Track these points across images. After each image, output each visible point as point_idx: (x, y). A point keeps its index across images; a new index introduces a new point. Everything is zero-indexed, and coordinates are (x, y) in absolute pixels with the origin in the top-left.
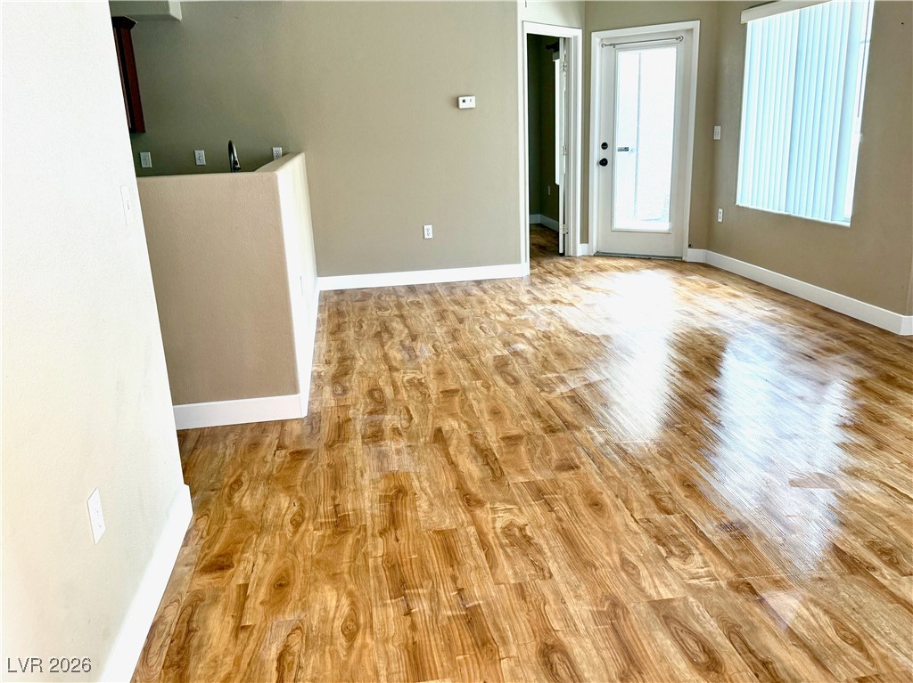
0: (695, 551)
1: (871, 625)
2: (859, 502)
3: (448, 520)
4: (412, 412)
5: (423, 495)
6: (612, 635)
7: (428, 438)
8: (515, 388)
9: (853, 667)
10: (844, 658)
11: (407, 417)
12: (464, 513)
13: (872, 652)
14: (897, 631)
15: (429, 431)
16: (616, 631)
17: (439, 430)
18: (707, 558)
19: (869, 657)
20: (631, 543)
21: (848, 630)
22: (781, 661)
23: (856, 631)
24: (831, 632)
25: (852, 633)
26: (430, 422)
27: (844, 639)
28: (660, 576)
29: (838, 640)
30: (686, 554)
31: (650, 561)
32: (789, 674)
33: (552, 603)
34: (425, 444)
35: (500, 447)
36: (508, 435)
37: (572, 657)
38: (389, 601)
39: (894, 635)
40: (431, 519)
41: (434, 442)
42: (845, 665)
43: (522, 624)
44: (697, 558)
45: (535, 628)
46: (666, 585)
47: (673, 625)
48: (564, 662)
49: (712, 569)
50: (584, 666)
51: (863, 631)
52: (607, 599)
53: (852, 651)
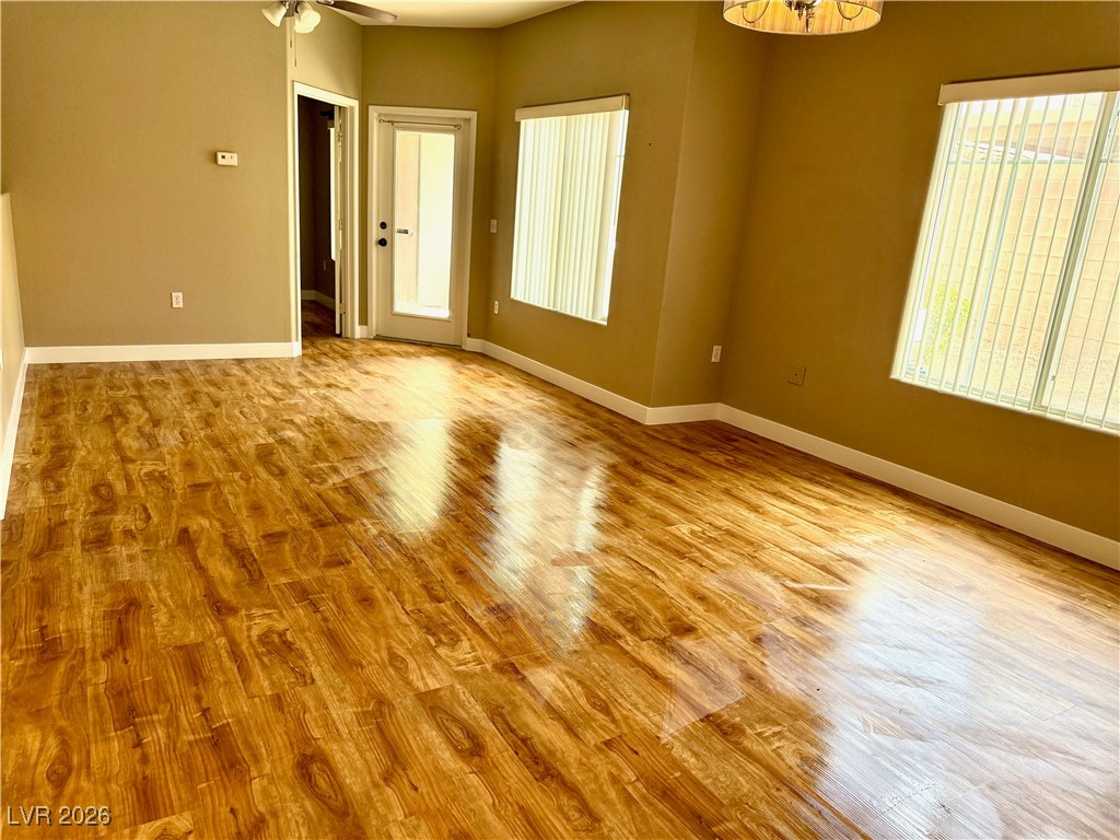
0: (463, 637)
1: (617, 691)
2: (609, 576)
3: (193, 633)
4: (150, 511)
5: (162, 606)
6: (376, 735)
7: (170, 541)
8: (280, 480)
9: (600, 731)
10: (593, 724)
11: (143, 516)
12: (214, 623)
13: (617, 715)
14: (637, 692)
15: (173, 531)
16: (381, 731)
17: (185, 531)
18: (474, 643)
19: (614, 721)
20: (401, 636)
21: (598, 696)
22: (539, 736)
23: (603, 697)
24: (583, 701)
25: (601, 699)
26: (174, 521)
27: (594, 706)
28: (429, 666)
29: (588, 707)
30: (455, 641)
31: (419, 653)
32: (545, 748)
33: (313, 710)
34: (166, 547)
35: (260, 546)
36: (270, 532)
37: (333, 764)
38: (113, 734)
39: (635, 697)
40: (171, 633)
41: (179, 544)
42: (594, 731)
43: (279, 738)
44: (465, 644)
45: (294, 740)
46: (434, 675)
47: (439, 715)
48: (324, 771)
49: (479, 653)
50: (346, 772)
51: (610, 696)
52: (373, 698)
53: (600, 716)
